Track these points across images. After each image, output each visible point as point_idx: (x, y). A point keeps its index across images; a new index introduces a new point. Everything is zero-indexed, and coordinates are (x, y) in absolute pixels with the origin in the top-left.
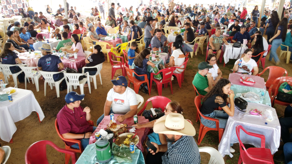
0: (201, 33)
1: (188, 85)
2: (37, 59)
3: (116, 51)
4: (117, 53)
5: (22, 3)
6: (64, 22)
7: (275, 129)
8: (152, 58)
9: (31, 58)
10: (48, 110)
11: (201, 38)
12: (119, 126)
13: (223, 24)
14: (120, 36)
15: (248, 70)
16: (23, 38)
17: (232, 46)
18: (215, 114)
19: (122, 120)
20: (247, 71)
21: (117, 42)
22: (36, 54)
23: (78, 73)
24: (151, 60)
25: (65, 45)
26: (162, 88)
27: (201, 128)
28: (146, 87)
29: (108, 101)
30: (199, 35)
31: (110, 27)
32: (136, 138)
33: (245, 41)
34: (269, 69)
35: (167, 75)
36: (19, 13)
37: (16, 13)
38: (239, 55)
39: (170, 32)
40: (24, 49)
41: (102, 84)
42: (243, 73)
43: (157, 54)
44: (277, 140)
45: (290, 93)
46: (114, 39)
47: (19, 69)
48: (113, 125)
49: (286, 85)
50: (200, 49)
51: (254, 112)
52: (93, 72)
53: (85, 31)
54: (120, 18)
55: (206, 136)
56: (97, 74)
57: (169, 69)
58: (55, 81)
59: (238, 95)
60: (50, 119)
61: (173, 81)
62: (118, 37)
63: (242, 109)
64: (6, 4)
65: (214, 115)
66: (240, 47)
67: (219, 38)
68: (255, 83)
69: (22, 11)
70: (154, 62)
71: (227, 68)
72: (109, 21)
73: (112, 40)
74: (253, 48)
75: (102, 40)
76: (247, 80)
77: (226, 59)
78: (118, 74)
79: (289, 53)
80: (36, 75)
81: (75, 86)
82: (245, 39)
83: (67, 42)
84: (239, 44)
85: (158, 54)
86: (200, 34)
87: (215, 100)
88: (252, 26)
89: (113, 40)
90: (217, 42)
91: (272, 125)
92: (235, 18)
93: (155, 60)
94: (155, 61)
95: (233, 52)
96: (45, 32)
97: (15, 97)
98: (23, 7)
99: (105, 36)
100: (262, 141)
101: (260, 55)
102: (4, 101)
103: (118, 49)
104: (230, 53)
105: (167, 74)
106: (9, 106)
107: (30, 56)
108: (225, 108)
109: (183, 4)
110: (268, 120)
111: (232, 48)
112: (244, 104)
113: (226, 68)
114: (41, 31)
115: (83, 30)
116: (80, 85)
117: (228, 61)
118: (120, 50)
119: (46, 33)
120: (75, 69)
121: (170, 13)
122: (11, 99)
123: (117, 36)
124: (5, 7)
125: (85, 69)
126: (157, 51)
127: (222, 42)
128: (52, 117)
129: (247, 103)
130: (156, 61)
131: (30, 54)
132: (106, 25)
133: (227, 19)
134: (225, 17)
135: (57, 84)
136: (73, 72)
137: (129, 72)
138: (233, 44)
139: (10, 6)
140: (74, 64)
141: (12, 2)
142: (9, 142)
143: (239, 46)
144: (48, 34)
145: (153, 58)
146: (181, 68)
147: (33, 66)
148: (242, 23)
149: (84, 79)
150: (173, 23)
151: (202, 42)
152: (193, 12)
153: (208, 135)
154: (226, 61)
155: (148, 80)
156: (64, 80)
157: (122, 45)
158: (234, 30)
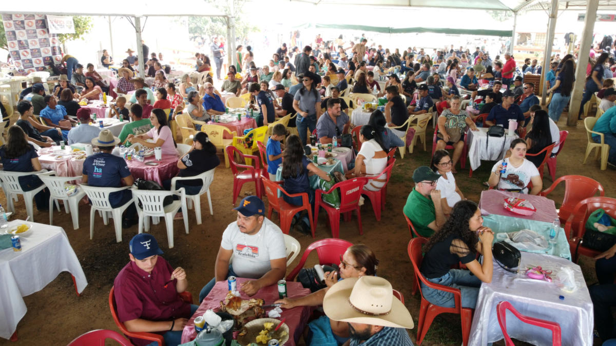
0: (420, 106)
1: (394, 216)
2: (77, 161)
3: (244, 143)
4: (246, 148)
5: (51, 45)
6: (136, 85)
7: (582, 311)
8: (319, 159)
9: (65, 157)
10: (97, 269)
11: (421, 117)
12: (248, 303)
13: (467, 88)
14: (252, 112)
15: (521, 184)
16: (50, 117)
17: (486, 134)
18: (452, 277)
19: (253, 290)
20: (518, 185)
21: (246, 125)
22: (75, 151)
23: (162, 189)
24: (317, 163)
25: (137, 132)
26: (339, 221)
27: (424, 307)
28: (306, 220)
29: (223, 249)
30: (416, 111)
31: (232, 93)
32: (283, 330)
33: (513, 123)
34: (564, 182)
35: (350, 194)
36: (43, 65)
37: (38, 66)
38: (500, 151)
39: (357, 104)
40: (51, 139)
41: (212, 213)
42: (509, 190)
43: (329, 151)
44: (587, 334)
45: (611, 233)
46: (240, 120)
47: (37, 182)
48: (233, 301)
49: (600, 216)
50: (419, 139)
51: (536, 272)
52: (193, 187)
53: (179, 103)
54: (252, 76)
55: (434, 326)
56: (202, 192)
57: (354, 181)
58: (114, 206)
59: (499, 236)
60: (99, 289)
61: (362, 206)
62: (247, 116)
63: (510, 267)
64: (17, 48)
65: (450, 280)
66: (503, 136)
67: (458, 116)
68: (535, 210)
69: (50, 61)
70: (323, 167)
71: (477, 180)
72: (230, 82)
73: (235, 122)
74: (530, 138)
75: (214, 121)
76: (519, 205)
77: (474, 161)
78: (246, 192)
79: (605, 148)
80: (73, 193)
81: (155, 217)
82: (512, 119)
83: (142, 125)
84: (500, 130)
85: (331, 151)
86: (419, 110)
87: (451, 248)
88: (526, 93)
89: (238, 122)
90: (455, 125)
91: (574, 302)
92: (490, 76)
93: (325, 162)
94: (325, 164)
95: (487, 146)
96: (95, 104)
97: (26, 240)
98: (53, 55)
99: (221, 113)
100: (555, 337)
101: (545, 152)
102: (3, 249)
103: (247, 140)
104: (481, 147)
105: (350, 192)
106: (12, 260)
107: (62, 154)
108: (473, 265)
109: (382, 48)
110: (565, 291)
111: (486, 137)
112: (513, 255)
113: (474, 179)
114: (88, 103)
115: (175, 100)
116: (166, 215)
117: (479, 164)
118: (252, 142)
119: (98, 108)
120: (156, 182)
121: (356, 65)
122: (18, 245)
123: (246, 114)
124: (15, 53)
125: (178, 182)
126: (329, 144)
127: (464, 125)
128: (104, 285)
129: (518, 254)
130: (327, 164)
131: (64, 151)
132: (223, 90)
133: (474, 77)
134: (469, 74)
135: (118, 214)
136: (152, 187)
137: (270, 187)
138: (487, 130)
139: (26, 52)
140: (155, 172)
141: (30, 45)
142: (9, 339)
143: (501, 133)
144: (102, 110)
145: (321, 159)
146: (379, 178)
147: (68, 176)
148: (506, 86)
149: (175, 202)
150: (362, 87)
151: (422, 125)
152: (404, 65)
153: (439, 324)
154: (474, 164)
155: (310, 205)
156: (133, 204)
157: (255, 132)
158: (488, 100)
